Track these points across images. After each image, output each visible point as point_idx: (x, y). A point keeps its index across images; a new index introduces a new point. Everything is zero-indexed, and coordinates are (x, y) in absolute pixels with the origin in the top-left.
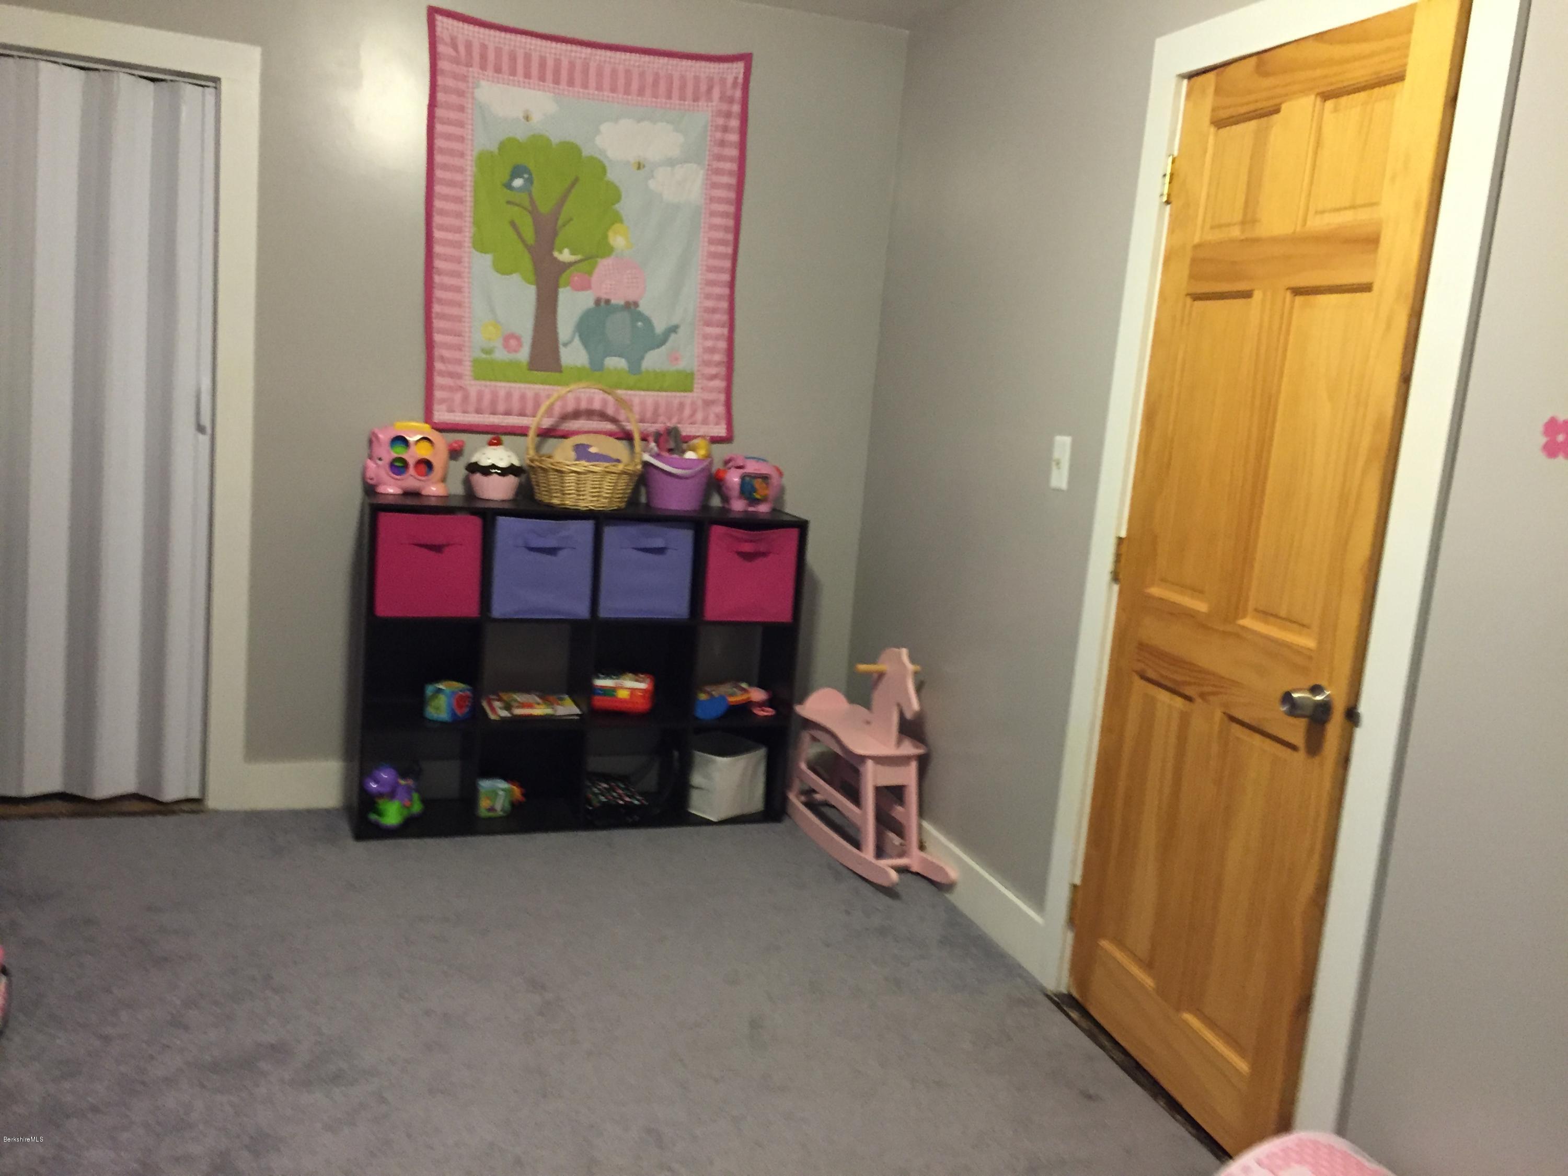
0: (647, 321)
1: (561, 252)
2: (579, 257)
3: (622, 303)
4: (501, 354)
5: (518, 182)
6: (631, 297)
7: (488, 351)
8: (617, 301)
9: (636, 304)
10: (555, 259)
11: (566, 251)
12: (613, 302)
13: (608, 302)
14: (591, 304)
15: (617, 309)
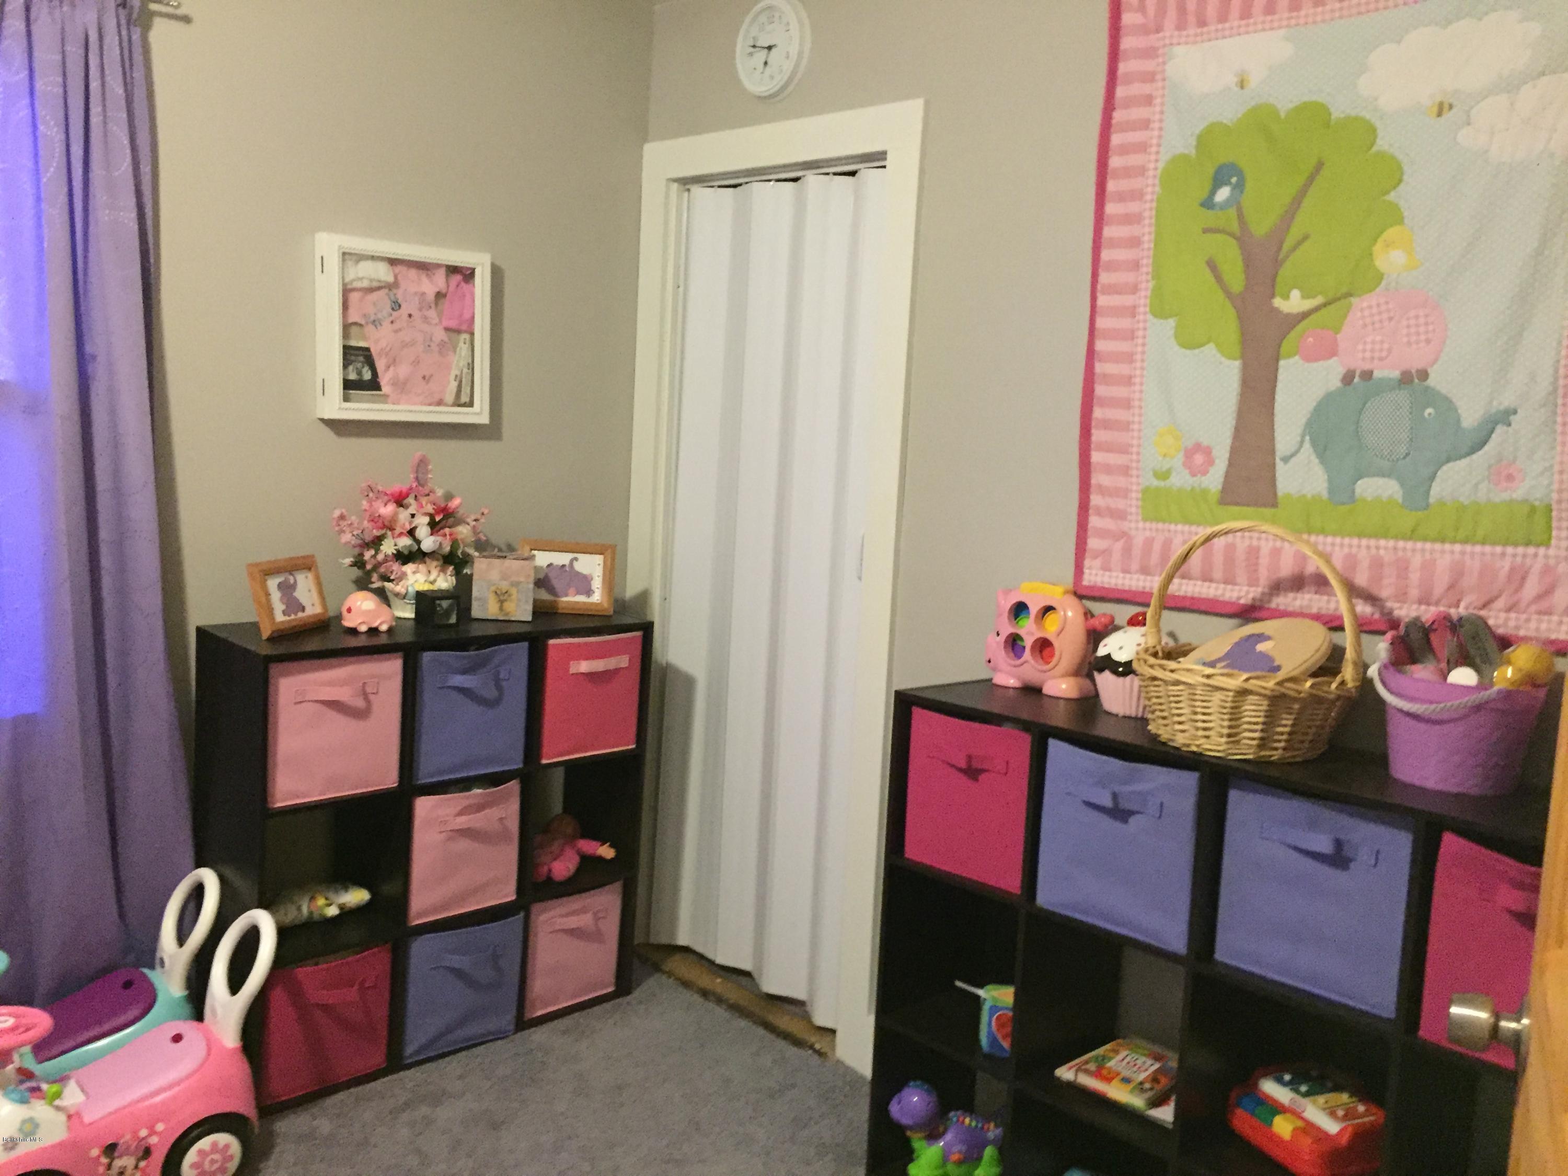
0: (1446, 405)
1: (1286, 297)
2: (1319, 300)
3: (1396, 374)
4: (1181, 479)
5: (1223, 194)
6: (1415, 364)
7: (1164, 475)
8: (1386, 372)
9: (1424, 375)
10: (1277, 311)
11: (1295, 294)
12: (1377, 374)
13: (1367, 375)
14: (1335, 383)
15: (1385, 386)
